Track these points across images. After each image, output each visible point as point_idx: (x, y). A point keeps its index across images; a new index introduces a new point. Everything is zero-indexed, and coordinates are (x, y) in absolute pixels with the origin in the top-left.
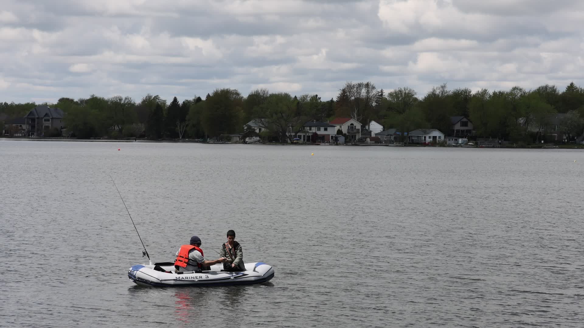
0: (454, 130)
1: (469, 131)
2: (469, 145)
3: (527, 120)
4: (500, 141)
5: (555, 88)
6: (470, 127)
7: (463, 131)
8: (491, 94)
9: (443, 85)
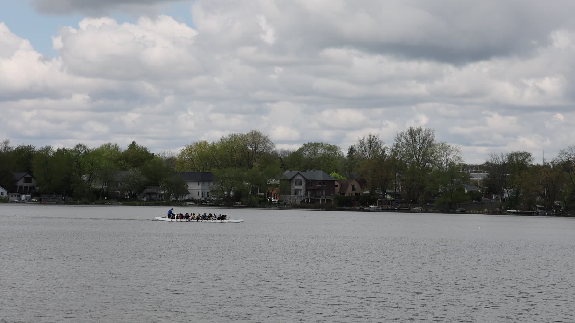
0: (17, 186)
1: (32, 188)
2: (33, 201)
3: (90, 177)
4: (64, 198)
5: (117, 146)
6: (33, 183)
7: (26, 187)
8: (55, 150)
9: (5, 140)
